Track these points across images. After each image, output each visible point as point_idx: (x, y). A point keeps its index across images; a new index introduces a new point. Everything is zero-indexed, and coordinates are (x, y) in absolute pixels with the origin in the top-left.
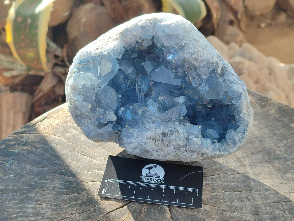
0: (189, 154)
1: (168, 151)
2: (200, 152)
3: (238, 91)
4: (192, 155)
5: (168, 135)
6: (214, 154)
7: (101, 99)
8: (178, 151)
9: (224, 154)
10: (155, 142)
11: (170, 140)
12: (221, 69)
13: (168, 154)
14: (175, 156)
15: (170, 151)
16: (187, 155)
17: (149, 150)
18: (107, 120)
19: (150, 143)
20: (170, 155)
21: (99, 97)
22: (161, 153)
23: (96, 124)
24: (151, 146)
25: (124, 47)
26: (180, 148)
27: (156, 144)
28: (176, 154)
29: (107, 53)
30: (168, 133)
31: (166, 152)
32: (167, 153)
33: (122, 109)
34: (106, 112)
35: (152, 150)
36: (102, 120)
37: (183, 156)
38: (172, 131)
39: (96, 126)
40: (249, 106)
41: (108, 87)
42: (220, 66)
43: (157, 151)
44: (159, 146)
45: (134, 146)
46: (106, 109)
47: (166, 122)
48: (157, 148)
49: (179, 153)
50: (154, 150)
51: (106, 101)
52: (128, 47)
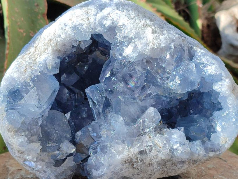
0: (178, 166)
1: (152, 171)
2: (191, 160)
3: (216, 73)
4: (182, 167)
5: (146, 152)
6: (208, 157)
7: (49, 130)
8: (164, 166)
9: (220, 152)
10: (133, 165)
11: (151, 157)
12: (187, 51)
13: (153, 174)
14: (162, 174)
15: (154, 170)
16: (177, 167)
17: (129, 176)
18: (65, 155)
19: (127, 167)
20: (155, 174)
21: (46, 128)
22: (144, 175)
23: (51, 163)
24: (129, 171)
25: (59, 58)
26: (166, 162)
27: (135, 166)
28: (163, 170)
29: (40, 72)
30: (146, 150)
31: (149, 173)
32: (151, 173)
33: (79, 133)
34: (61, 145)
35: (132, 175)
36: (58, 157)
37: (172, 170)
38: (150, 146)
39: (53, 166)
40: (235, 87)
41: (53, 111)
42: (186, 48)
43: (138, 175)
44: (139, 168)
45: (109, 177)
46: (59, 141)
47: (139, 136)
48: (137, 171)
49: (166, 169)
50: (134, 175)
51: (56, 131)
52: (63, 55)
